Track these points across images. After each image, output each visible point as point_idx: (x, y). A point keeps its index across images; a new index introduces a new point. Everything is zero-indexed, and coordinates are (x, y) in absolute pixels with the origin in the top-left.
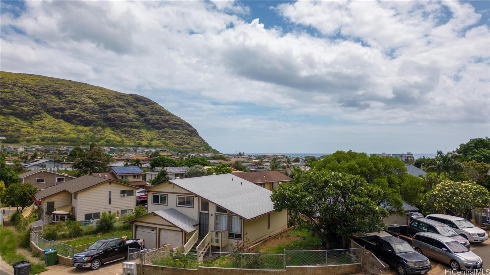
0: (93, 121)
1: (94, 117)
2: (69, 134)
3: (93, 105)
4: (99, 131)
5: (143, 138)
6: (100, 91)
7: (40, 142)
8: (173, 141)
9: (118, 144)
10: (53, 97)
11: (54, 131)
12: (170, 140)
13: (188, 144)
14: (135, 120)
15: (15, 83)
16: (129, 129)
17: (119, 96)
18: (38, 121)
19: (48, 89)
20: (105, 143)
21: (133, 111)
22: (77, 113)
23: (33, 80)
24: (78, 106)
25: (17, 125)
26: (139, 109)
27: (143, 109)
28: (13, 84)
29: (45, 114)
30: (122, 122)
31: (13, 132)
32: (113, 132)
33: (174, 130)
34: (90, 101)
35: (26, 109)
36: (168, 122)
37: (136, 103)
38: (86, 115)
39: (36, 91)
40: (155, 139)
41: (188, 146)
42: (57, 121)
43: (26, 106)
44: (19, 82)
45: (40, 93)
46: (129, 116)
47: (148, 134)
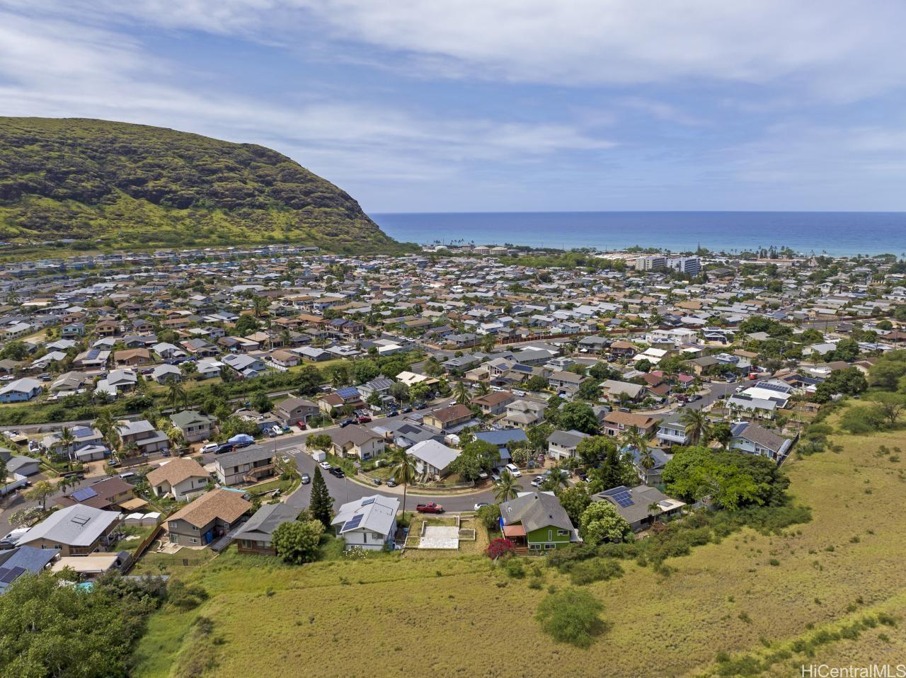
0: (192, 199)
1: (191, 192)
2: (160, 225)
3: (187, 171)
4: (203, 216)
5: (274, 226)
6: (194, 141)
7: (125, 244)
8: (321, 228)
9: (237, 239)
10: (123, 158)
11: (138, 222)
12: (316, 228)
13: (347, 233)
14: (256, 193)
15: (61, 139)
16: (250, 211)
17: (227, 149)
18: (109, 204)
19: (115, 146)
20: (218, 239)
21: (251, 176)
22: (166, 187)
23: (87, 130)
24: (164, 173)
25: (82, 215)
26: (260, 172)
27: (268, 172)
28: (59, 140)
29: (118, 190)
30: (238, 198)
31: (80, 227)
32: (225, 217)
33: (323, 209)
34: (181, 162)
35: (88, 185)
36: (312, 195)
37: (255, 161)
38: (179, 188)
39: (96, 151)
40: (293, 226)
41: (347, 237)
42: (137, 202)
43: (88, 180)
44: (68, 135)
45: (101, 153)
46: (248, 186)
47: (281, 218)
